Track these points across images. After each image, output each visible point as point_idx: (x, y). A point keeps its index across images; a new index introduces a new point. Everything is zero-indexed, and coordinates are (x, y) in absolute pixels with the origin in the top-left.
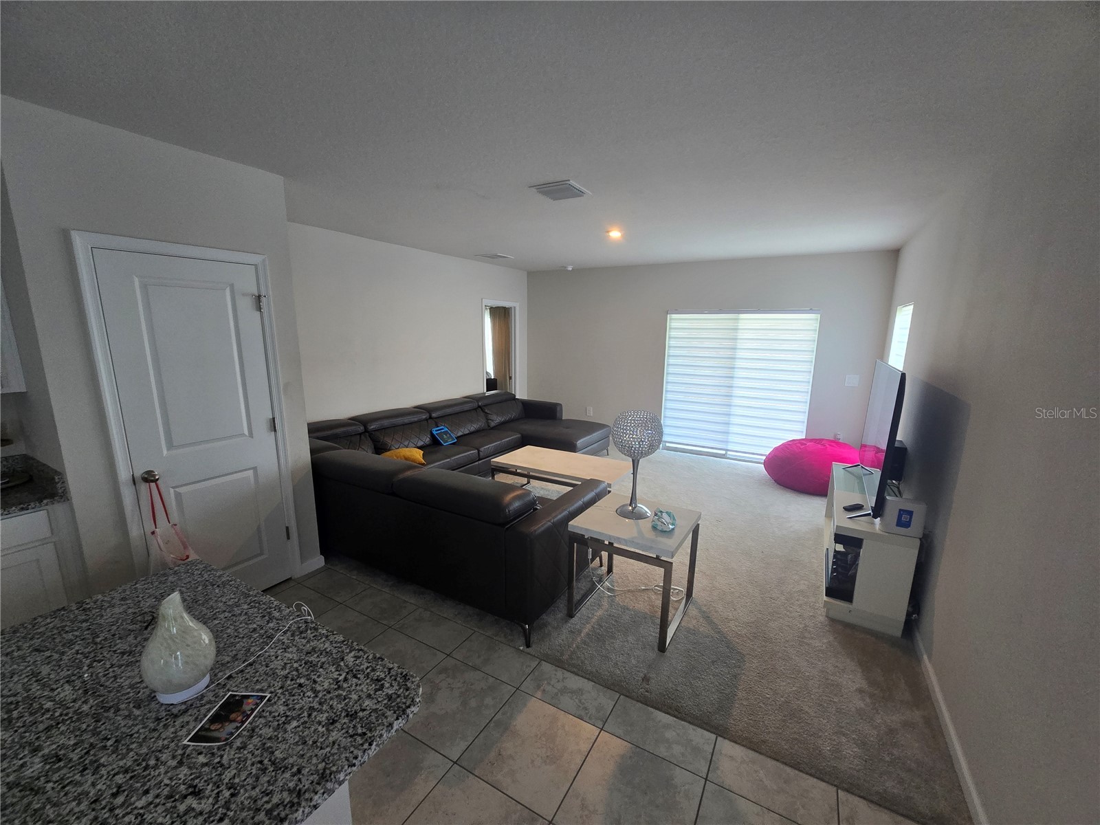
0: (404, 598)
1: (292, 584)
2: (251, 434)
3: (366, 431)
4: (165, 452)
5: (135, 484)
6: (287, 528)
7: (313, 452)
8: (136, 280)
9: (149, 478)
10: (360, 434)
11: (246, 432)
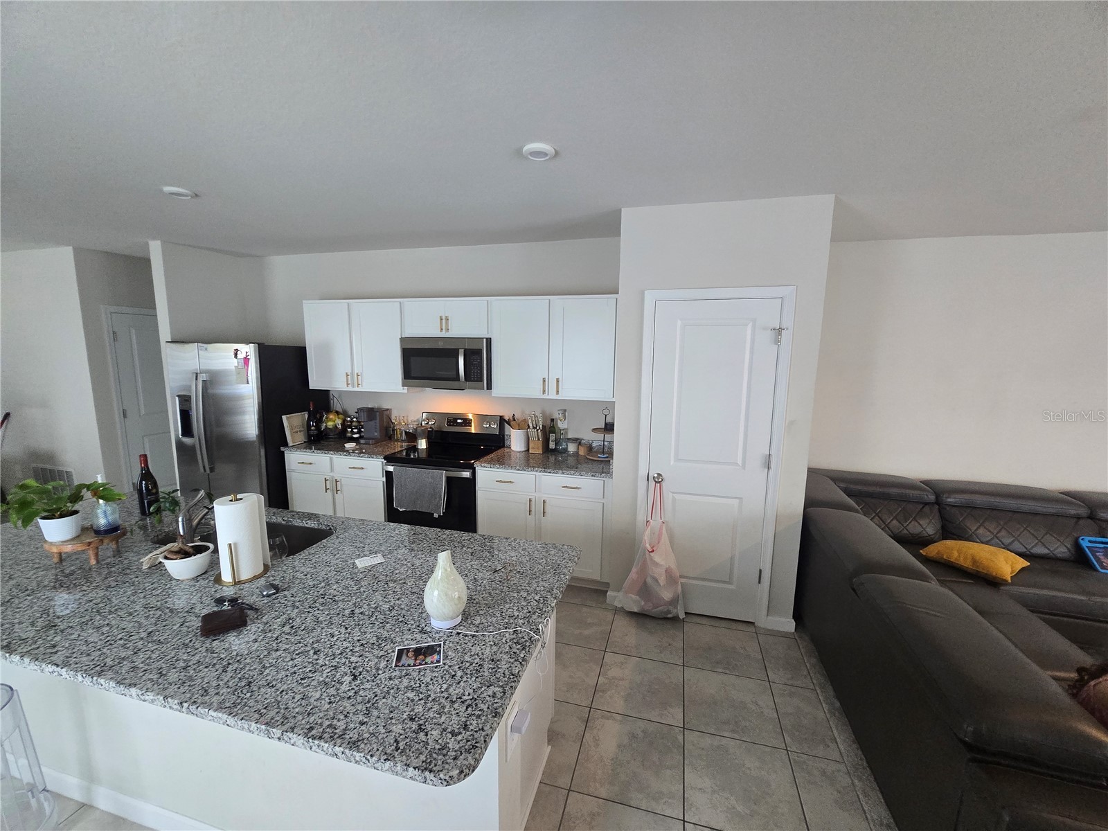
0: (836, 734)
1: (751, 629)
2: (744, 466)
3: (938, 502)
4: (672, 463)
5: (648, 480)
6: (760, 571)
7: (809, 503)
8: (679, 323)
9: (659, 480)
10: (926, 504)
11: (740, 462)
